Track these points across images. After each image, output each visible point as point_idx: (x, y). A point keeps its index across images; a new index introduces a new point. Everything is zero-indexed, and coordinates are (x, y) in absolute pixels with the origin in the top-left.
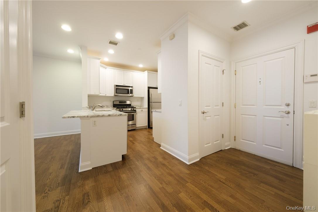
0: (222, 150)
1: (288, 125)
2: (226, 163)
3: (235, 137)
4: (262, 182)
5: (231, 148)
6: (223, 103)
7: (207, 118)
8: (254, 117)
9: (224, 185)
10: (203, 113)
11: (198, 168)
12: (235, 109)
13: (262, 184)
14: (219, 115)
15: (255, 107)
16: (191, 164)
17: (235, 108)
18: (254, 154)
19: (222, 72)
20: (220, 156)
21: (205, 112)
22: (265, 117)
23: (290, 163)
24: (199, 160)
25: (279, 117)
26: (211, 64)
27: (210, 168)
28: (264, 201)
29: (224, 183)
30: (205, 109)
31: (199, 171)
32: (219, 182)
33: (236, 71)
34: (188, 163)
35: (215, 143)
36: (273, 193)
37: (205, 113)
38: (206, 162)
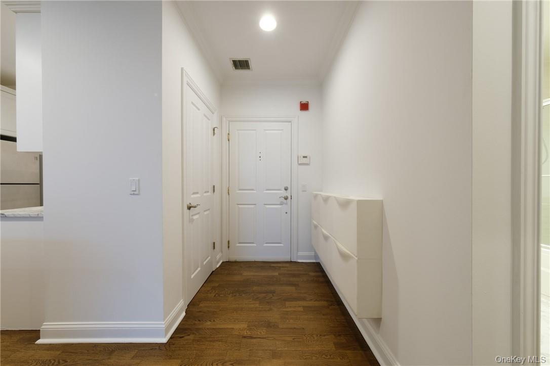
0: (213, 271)
1: (286, 213)
2: (232, 293)
3: (229, 242)
4: (286, 300)
5: (223, 262)
6: (214, 187)
7: (195, 217)
8: (253, 206)
9: (254, 340)
10: (189, 208)
11: (191, 337)
12: (228, 196)
13: (288, 303)
14: (209, 209)
15: (255, 192)
16: (171, 338)
17: (229, 194)
18: (253, 260)
19: (213, 131)
20: (217, 285)
21: (192, 205)
22: (266, 206)
23: (286, 258)
24: (184, 314)
25: (279, 203)
26: (199, 109)
27: (214, 321)
28: (303, 328)
29: (251, 337)
30: (192, 199)
31: (198, 341)
32: (244, 340)
33: (229, 134)
34: (164, 340)
35: (205, 263)
36: (301, 309)
37: (192, 208)
38: (200, 312)
